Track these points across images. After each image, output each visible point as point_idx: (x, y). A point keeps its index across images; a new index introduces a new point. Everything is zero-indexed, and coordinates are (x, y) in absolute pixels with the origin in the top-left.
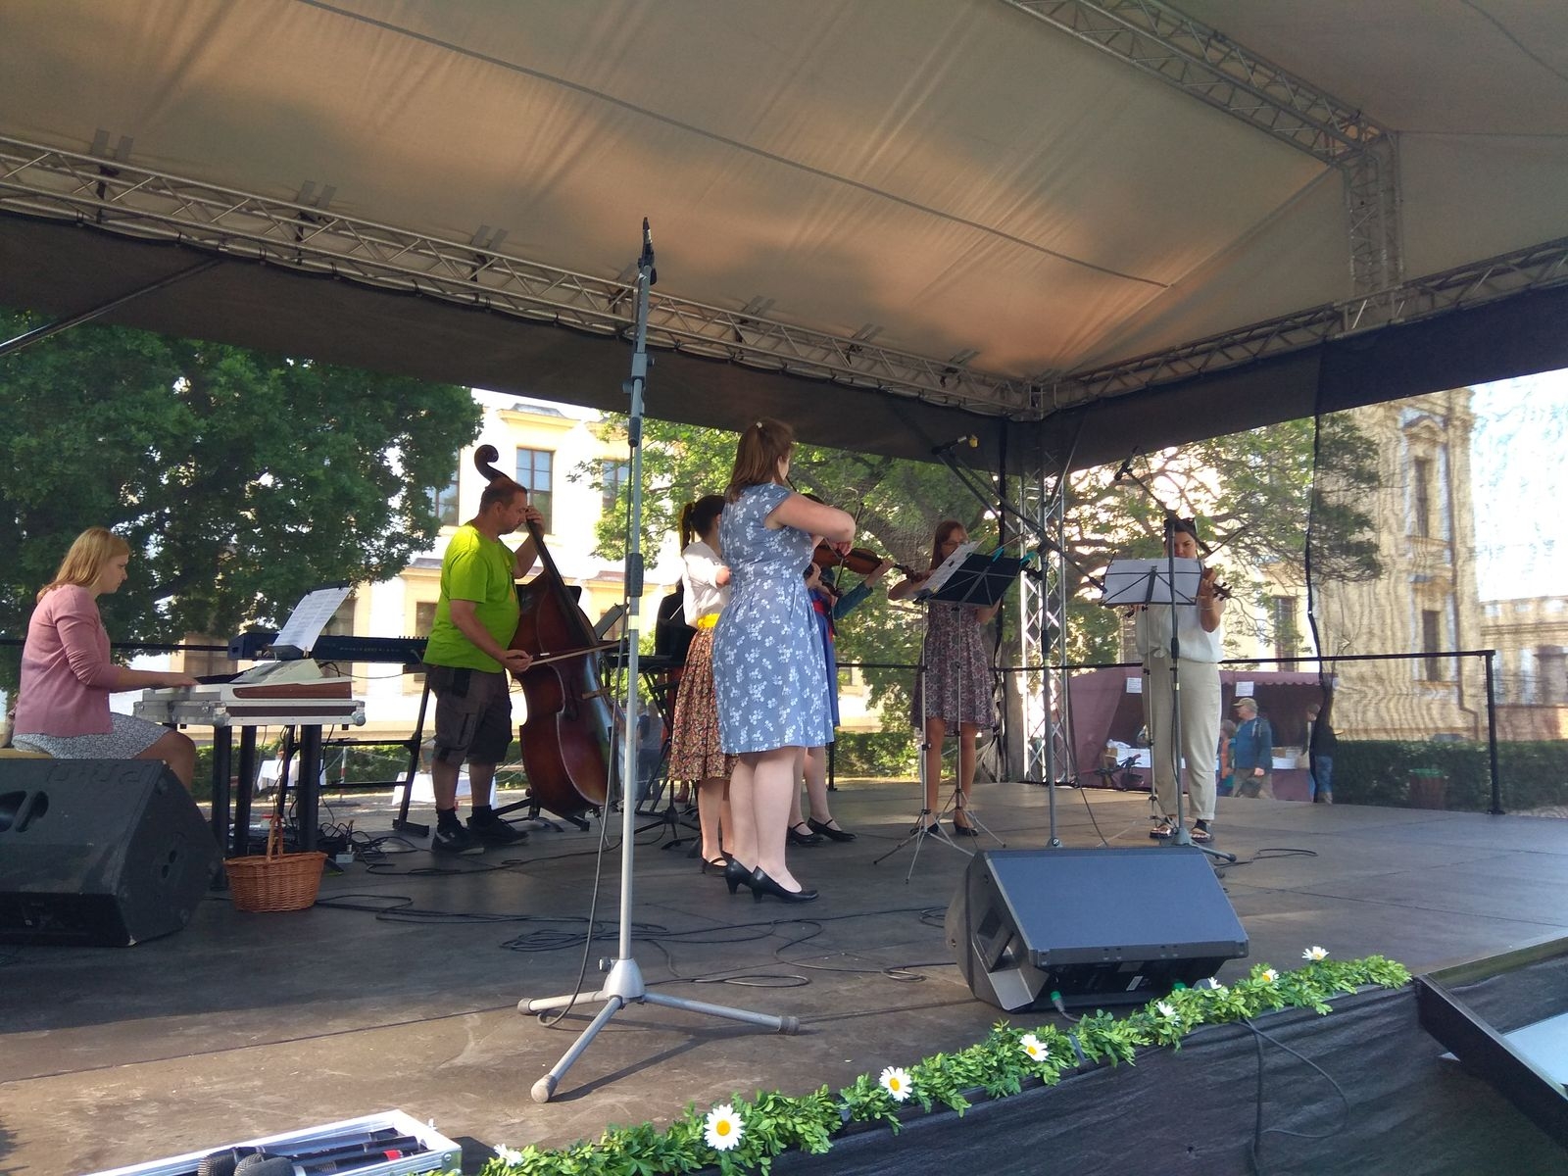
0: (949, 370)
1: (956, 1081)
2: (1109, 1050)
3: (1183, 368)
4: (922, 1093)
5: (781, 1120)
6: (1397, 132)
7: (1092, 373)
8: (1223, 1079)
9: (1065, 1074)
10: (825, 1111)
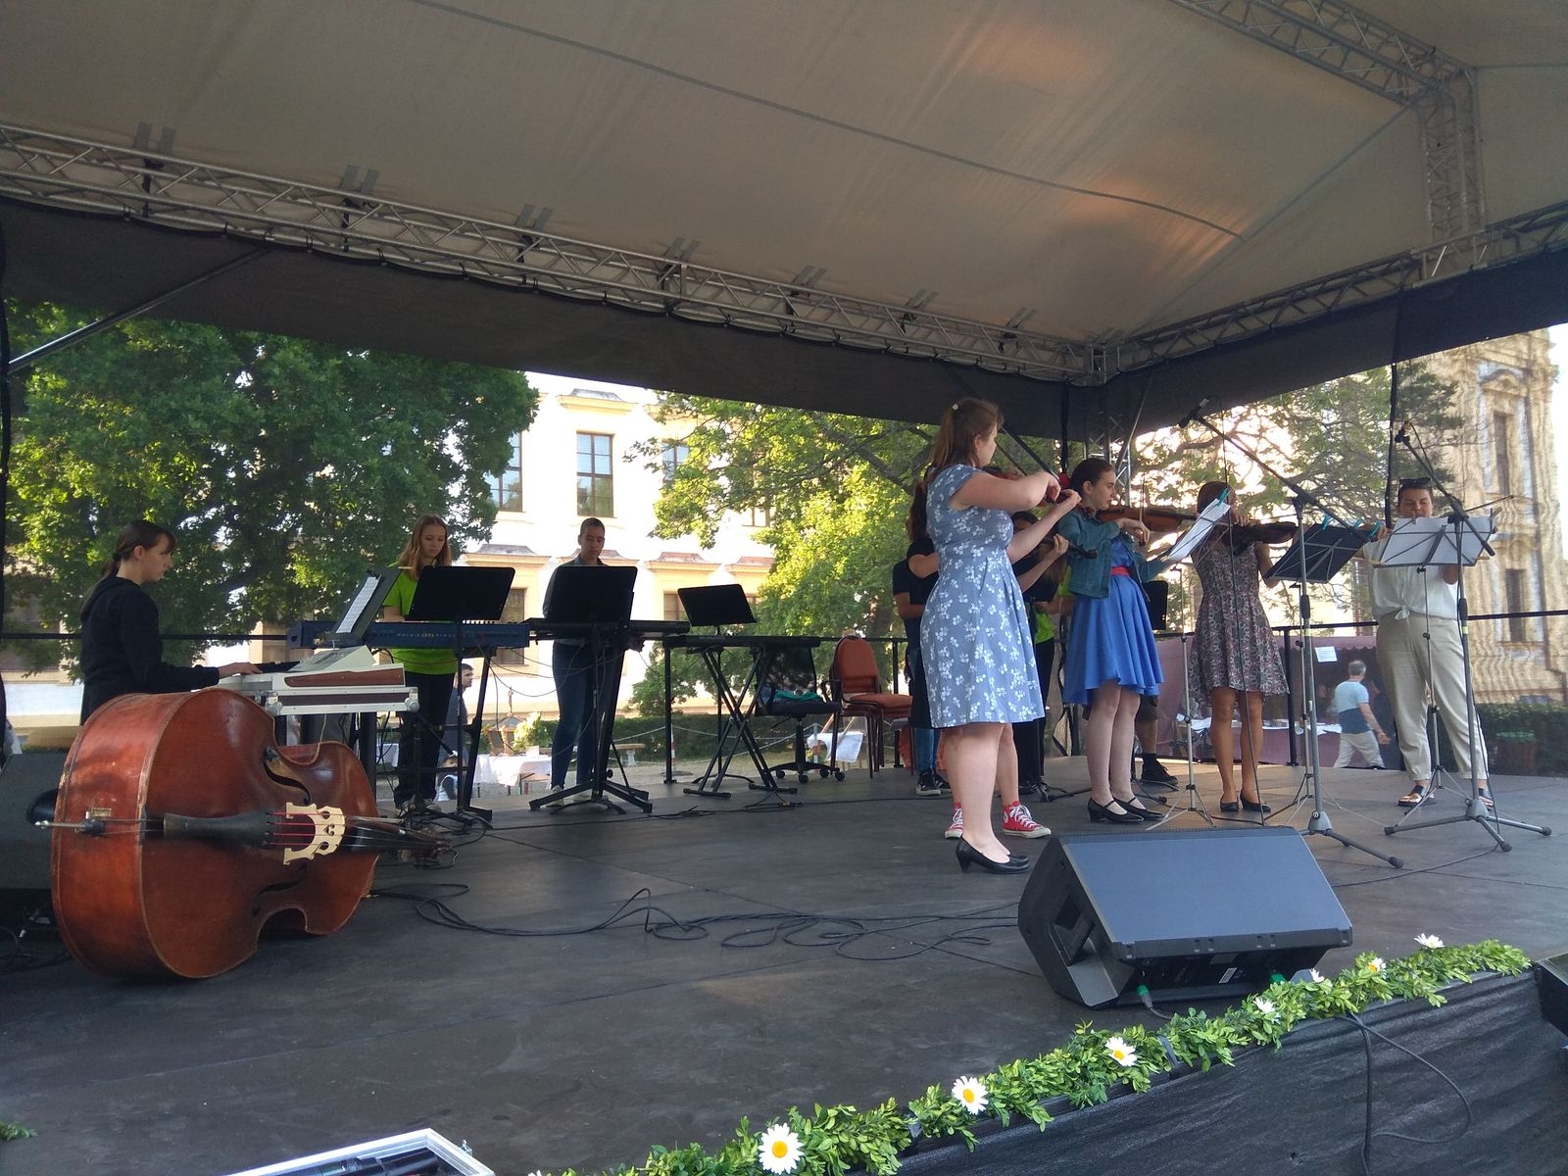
0: (1007, 336)
1: (1036, 1091)
2: (1202, 1052)
3: (1252, 324)
4: (999, 1105)
5: (844, 1139)
6: (1475, 69)
7: (1157, 332)
8: (1328, 1079)
9: (1156, 1080)
10: (893, 1127)
